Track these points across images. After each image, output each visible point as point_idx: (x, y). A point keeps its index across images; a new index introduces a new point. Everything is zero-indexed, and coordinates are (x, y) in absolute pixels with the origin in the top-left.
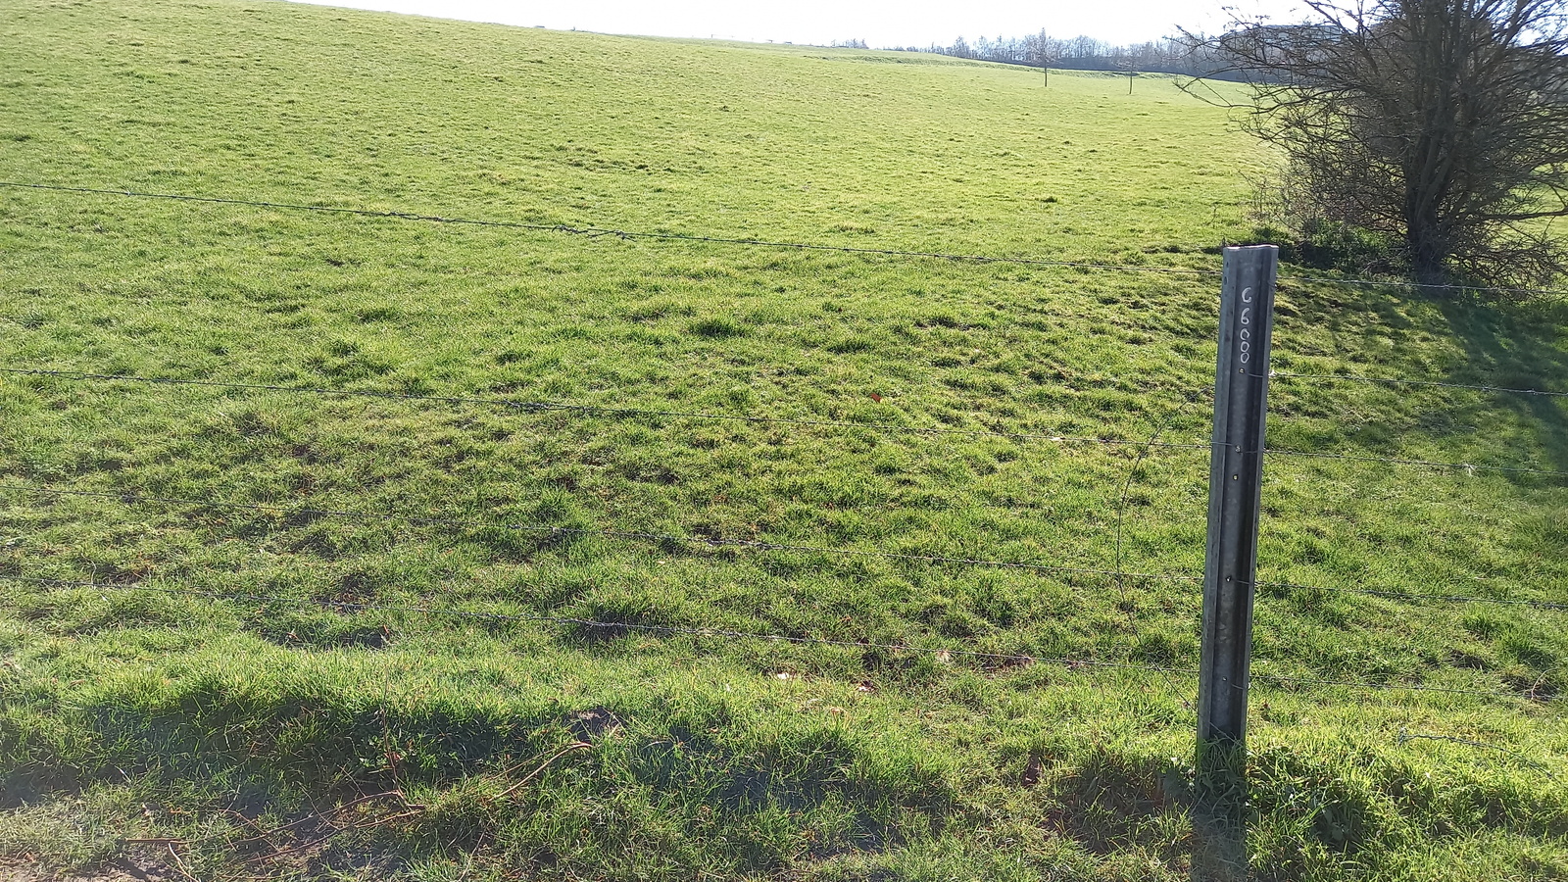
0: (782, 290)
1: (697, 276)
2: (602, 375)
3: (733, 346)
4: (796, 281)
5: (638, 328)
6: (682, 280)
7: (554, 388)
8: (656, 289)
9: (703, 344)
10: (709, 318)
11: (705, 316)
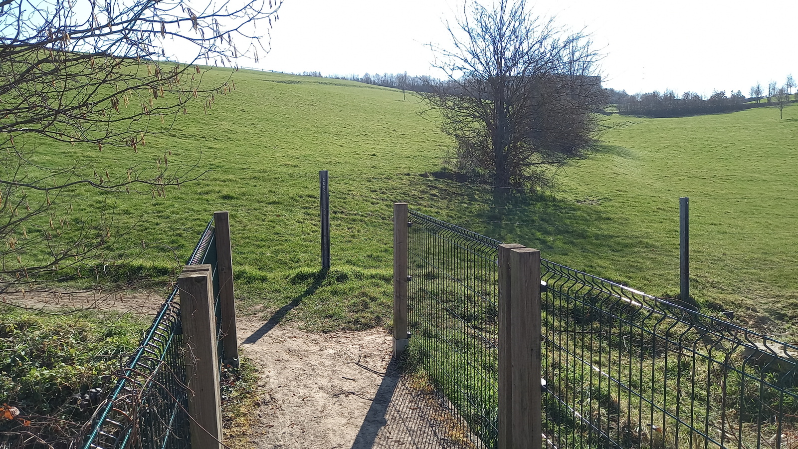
0: (255, 186)
1: (224, 181)
2: (189, 209)
3: (234, 202)
4: (262, 183)
5: (201, 197)
6: (218, 182)
7: (173, 212)
8: (208, 185)
9: (224, 201)
10: (226, 193)
11: (225, 193)
